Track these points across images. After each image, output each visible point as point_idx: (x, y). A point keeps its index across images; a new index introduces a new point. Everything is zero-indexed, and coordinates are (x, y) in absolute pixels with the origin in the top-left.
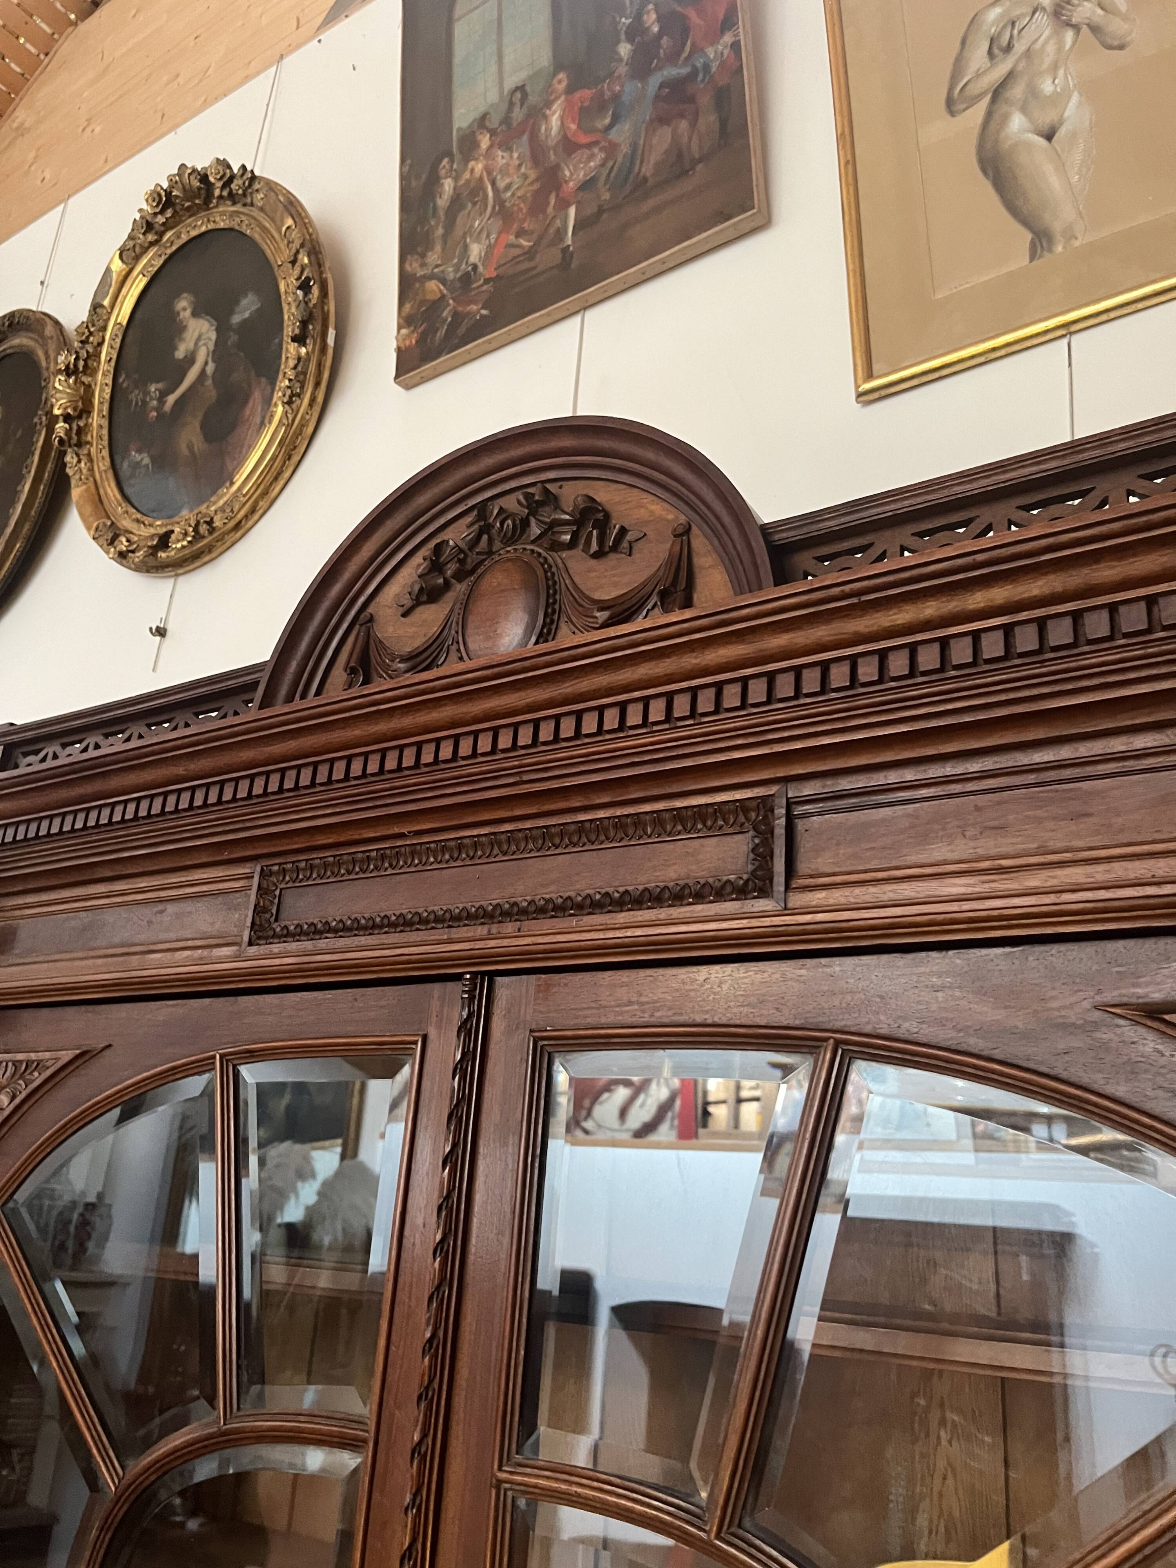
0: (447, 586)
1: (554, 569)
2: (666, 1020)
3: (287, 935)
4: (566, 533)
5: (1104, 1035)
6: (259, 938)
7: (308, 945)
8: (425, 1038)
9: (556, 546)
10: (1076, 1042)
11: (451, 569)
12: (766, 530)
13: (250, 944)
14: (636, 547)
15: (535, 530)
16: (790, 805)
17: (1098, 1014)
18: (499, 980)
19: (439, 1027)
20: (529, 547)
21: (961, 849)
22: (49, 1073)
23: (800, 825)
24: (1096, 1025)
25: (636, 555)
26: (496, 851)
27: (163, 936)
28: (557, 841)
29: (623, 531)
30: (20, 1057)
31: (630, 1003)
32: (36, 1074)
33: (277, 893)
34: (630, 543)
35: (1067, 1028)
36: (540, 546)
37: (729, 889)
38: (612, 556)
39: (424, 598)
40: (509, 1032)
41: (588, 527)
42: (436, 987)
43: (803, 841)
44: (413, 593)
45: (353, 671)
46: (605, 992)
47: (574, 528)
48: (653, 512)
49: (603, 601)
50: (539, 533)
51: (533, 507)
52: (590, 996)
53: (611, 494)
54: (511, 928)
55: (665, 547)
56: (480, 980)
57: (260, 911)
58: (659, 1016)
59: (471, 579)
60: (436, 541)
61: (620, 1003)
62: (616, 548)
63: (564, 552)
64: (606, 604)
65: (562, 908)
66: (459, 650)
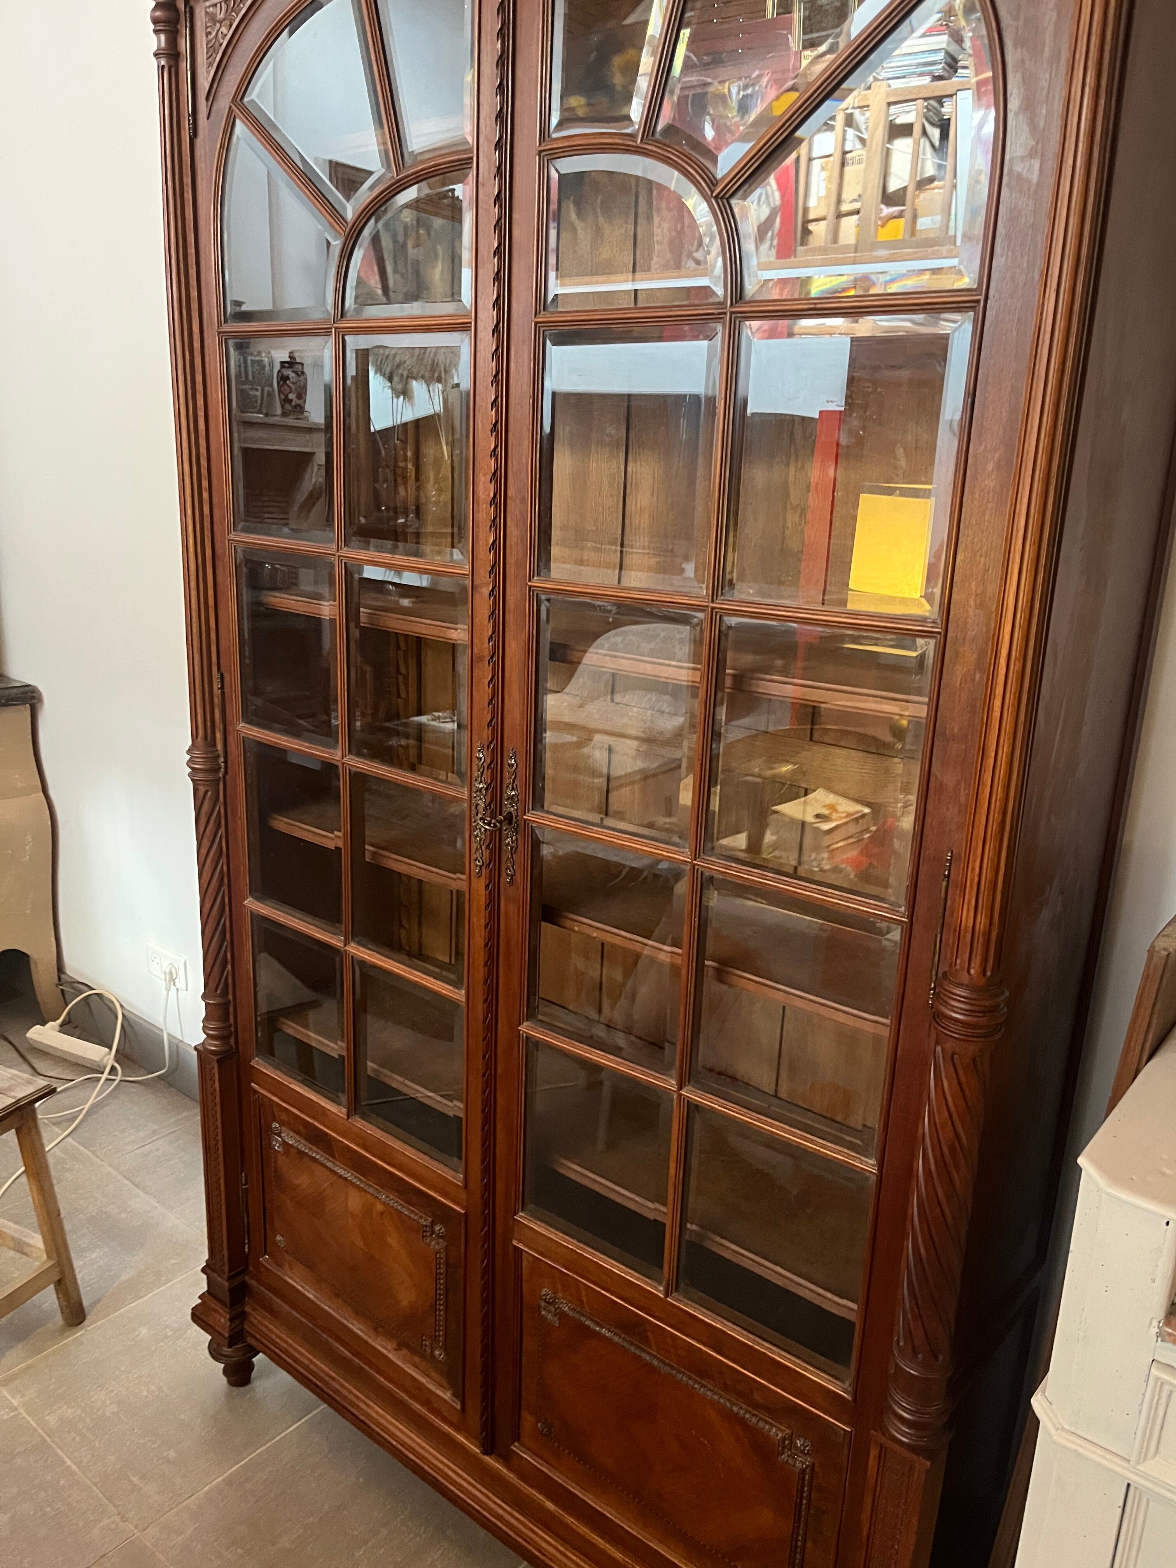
32: (241, 5)
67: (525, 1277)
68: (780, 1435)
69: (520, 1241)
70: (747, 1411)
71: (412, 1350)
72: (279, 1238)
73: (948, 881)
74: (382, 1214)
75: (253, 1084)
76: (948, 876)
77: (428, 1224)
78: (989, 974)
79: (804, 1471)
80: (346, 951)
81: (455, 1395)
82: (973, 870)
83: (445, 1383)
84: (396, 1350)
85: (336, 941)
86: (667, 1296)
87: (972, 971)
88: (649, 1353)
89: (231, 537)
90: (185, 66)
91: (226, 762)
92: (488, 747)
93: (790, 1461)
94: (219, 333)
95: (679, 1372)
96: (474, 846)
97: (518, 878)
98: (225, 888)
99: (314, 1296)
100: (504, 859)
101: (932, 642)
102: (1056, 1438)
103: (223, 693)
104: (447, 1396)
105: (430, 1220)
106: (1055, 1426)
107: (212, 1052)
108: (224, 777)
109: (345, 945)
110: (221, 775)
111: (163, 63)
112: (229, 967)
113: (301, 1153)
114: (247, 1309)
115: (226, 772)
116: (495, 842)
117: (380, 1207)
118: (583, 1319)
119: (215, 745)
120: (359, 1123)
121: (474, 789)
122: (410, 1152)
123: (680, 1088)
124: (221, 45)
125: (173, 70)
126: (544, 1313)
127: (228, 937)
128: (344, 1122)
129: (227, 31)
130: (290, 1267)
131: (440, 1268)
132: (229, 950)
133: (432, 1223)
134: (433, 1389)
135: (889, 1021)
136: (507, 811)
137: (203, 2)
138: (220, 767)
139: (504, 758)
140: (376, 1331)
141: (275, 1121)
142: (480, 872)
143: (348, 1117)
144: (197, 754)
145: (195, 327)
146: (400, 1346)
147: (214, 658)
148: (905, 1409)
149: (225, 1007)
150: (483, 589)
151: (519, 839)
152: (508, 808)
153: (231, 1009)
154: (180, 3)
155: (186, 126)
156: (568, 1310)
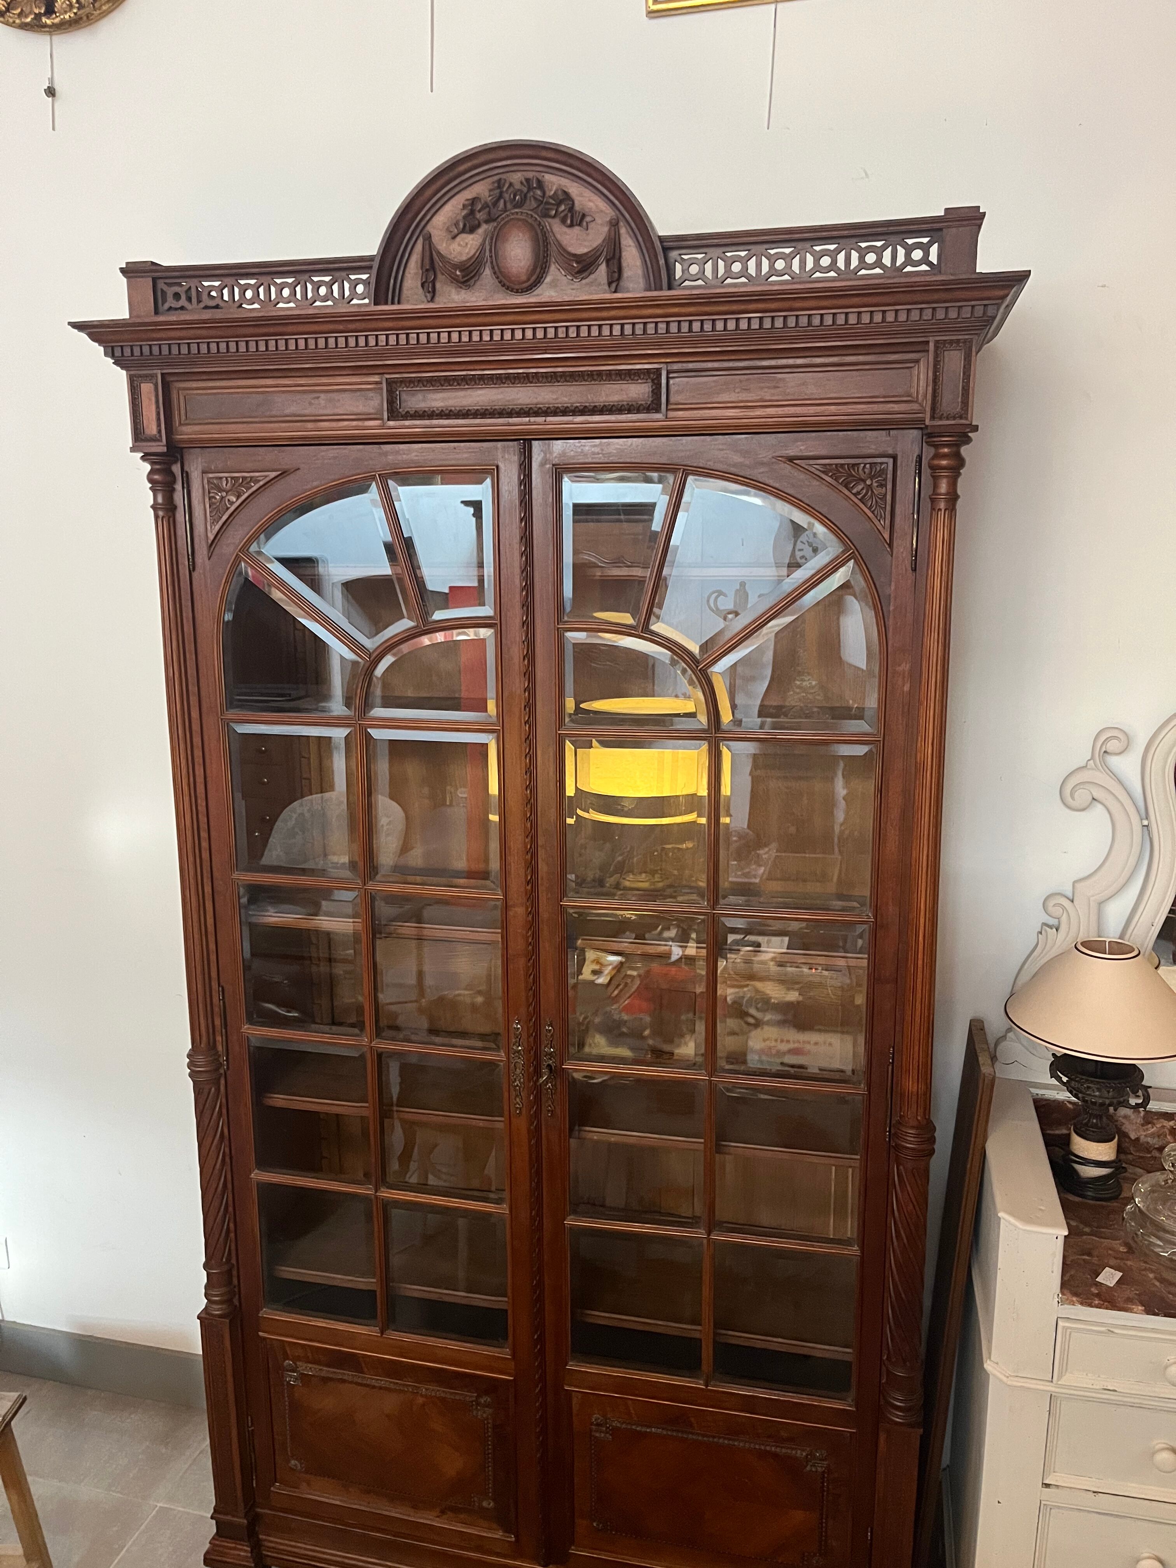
0: (479, 226)
1: (545, 229)
2: (614, 461)
3: (408, 416)
4: (552, 209)
5: (776, 467)
6: (393, 417)
7: (427, 422)
8: (497, 467)
9: (546, 215)
10: (765, 469)
11: (481, 216)
12: (661, 239)
13: (388, 420)
14: (591, 225)
15: (531, 204)
16: (668, 372)
17: (774, 460)
18: (533, 442)
19: (505, 461)
20: (530, 212)
21: (733, 397)
22: (261, 483)
23: (671, 382)
24: (773, 463)
25: (589, 230)
27: (321, 412)
28: (559, 379)
29: (584, 216)
30: (236, 475)
31: (598, 454)
32: (252, 484)
33: (398, 393)
34: (587, 223)
35: (762, 464)
36: (535, 213)
37: (642, 408)
38: (578, 228)
39: (466, 230)
40: (542, 465)
41: (563, 207)
42: (500, 444)
43: (673, 389)
44: (456, 224)
45: (427, 270)
46: (587, 448)
47: (556, 207)
48: (597, 206)
49: (575, 255)
50: (535, 206)
51: (530, 189)
52: (580, 450)
53: (574, 189)
54: (540, 419)
55: (606, 229)
56: (525, 442)
57: (391, 402)
58: (611, 459)
59: (495, 224)
60: (468, 194)
61: (594, 453)
62: (580, 225)
63: (550, 220)
64: (578, 258)
65: (565, 412)
66: (493, 268)
67: (575, 1412)
68: (804, 1454)
69: (570, 1385)
70: (777, 1447)
71: (455, 1510)
72: (293, 1462)
73: (893, 1066)
74: (423, 1405)
75: (261, 1334)
76: (893, 1063)
77: (474, 1399)
79: (824, 1472)
80: (376, 1197)
81: (506, 1531)
83: (495, 1526)
84: (438, 1517)
85: (365, 1190)
86: (707, 1386)
88: (692, 1434)
89: (234, 876)
90: (181, 516)
91: (227, 1060)
92: (528, 1020)
93: (814, 1469)
94: (222, 719)
95: (720, 1438)
96: (513, 1093)
97: (558, 1111)
98: (228, 1167)
99: (341, 1501)
100: (544, 1099)
101: (867, 926)
102: (1009, 1383)
103: (224, 1004)
104: (499, 1535)
105: (475, 1395)
106: (1005, 1376)
107: (220, 1316)
108: (225, 1073)
109: (376, 1192)
110: (222, 1071)
111: (161, 513)
112: (232, 1235)
113: (325, 1380)
114: (263, 1537)
115: (228, 1068)
117: (421, 1400)
118: (634, 1427)
119: (215, 1047)
120: (394, 1335)
121: (511, 1051)
122: (453, 1345)
123: (709, 1235)
124: (228, 509)
125: (171, 519)
126: (597, 1435)
127: (231, 1209)
128: (376, 1339)
129: (234, 500)
130: (309, 1484)
131: (488, 1432)
132: (232, 1220)
133: (477, 1397)
134: (485, 1534)
135: (858, 1157)
136: (546, 1064)
137: (204, 472)
138: (221, 1065)
139: (542, 1027)
140: (415, 1507)
141: (288, 1359)
142: (520, 1112)
143: (382, 1333)
144: (200, 1059)
145: (195, 714)
146: (443, 1512)
147: (214, 974)
148: (901, 1401)
149: (229, 1272)
150: (516, 909)
151: (558, 1083)
152: (546, 1061)
153: (235, 1273)
154: (176, 469)
155: (184, 562)
156: (618, 1425)
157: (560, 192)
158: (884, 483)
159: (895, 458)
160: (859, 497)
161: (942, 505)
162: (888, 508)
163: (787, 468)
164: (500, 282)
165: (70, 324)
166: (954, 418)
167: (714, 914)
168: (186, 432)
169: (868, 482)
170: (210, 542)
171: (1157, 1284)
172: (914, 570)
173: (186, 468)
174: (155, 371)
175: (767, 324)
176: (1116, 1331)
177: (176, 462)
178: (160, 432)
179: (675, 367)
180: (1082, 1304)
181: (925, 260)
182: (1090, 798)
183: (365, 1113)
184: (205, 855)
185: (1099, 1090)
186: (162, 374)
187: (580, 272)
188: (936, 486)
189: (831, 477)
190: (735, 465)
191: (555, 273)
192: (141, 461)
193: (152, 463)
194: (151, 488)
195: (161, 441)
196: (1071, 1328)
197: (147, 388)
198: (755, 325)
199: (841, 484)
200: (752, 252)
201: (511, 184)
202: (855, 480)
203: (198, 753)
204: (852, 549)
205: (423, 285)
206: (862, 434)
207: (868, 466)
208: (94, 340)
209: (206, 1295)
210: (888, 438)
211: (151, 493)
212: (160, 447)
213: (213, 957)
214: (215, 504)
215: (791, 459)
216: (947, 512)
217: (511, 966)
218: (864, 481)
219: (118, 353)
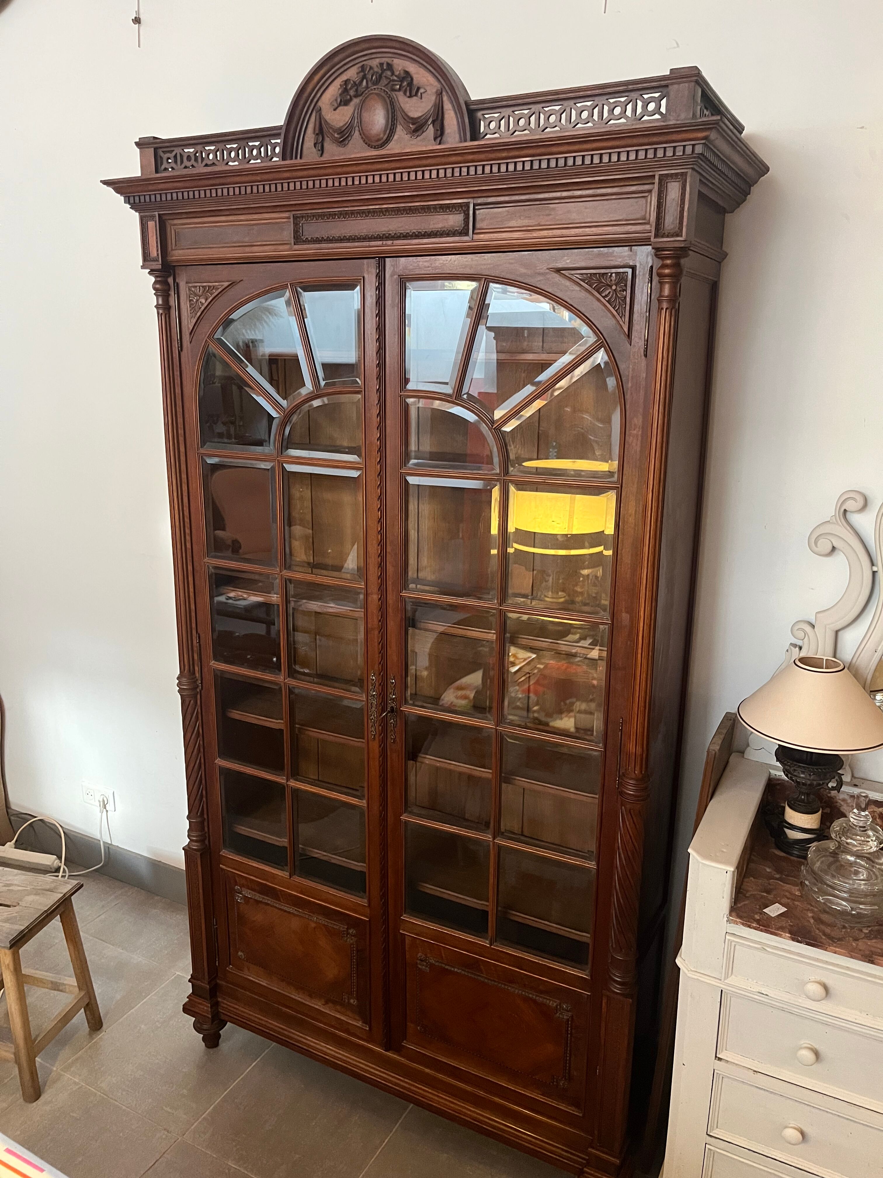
0: (351, 100)
1: (393, 100)
2: (439, 272)
3: (307, 241)
4: (397, 85)
5: (548, 276)
6: (297, 242)
7: (317, 246)
8: (364, 277)
9: (393, 90)
10: (541, 278)
11: (352, 93)
12: (468, 103)
13: (295, 244)
14: (423, 95)
15: (384, 81)
16: (474, 205)
17: (547, 271)
18: (387, 259)
19: (368, 273)
20: (383, 88)
21: (518, 223)
22: (219, 290)
23: (477, 212)
24: (547, 273)
25: (423, 99)
26: (381, 215)
27: (254, 239)
28: (402, 212)
29: (418, 89)
30: (205, 284)
31: (429, 267)
32: (214, 291)
33: (301, 225)
34: (421, 94)
35: (540, 274)
36: (387, 88)
37: (456, 233)
38: (415, 98)
39: (343, 103)
40: (392, 276)
41: (405, 83)
42: (365, 261)
43: (478, 217)
44: (336, 100)
45: (317, 134)
46: (421, 263)
47: (400, 83)
48: (428, 80)
49: (412, 118)
50: (386, 83)
51: (383, 70)
52: (416, 265)
53: (413, 68)
54: (389, 242)
55: (434, 98)
56: (381, 259)
57: (296, 232)
58: (437, 271)
59: (361, 98)
60: (344, 77)
61: (425, 267)
62: (416, 95)
63: (397, 93)
64: (414, 121)
65: (406, 236)
66: (359, 131)
67: (407, 949)
68: (555, 1004)
69: (404, 930)
70: (537, 996)
71: (335, 1003)
72: (240, 953)
73: (621, 732)
74: (315, 928)
75: (221, 866)
76: (622, 730)
77: (345, 929)
78: (643, 772)
79: (568, 1020)
80: (287, 785)
81: (363, 1022)
82: (633, 727)
83: (357, 1017)
84: (324, 1005)
85: (281, 780)
86: (491, 945)
87: (636, 772)
88: (482, 977)
89: (205, 560)
90: (174, 313)
91: (201, 683)
92: (380, 674)
93: (561, 1016)
94: (198, 453)
95: (499, 983)
96: (370, 724)
97: (398, 740)
98: (201, 754)
99: (267, 984)
100: (389, 731)
101: (606, 626)
102: (689, 975)
103: (200, 645)
104: (359, 1024)
105: (346, 927)
106: (687, 969)
107: (195, 850)
108: (200, 691)
109: (287, 782)
110: (198, 690)
111: (161, 311)
112: (204, 799)
113: (257, 902)
114: (219, 999)
115: (202, 688)
116: (384, 724)
117: (313, 925)
118: (443, 965)
119: (194, 673)
120: (297, 879)
121: (370, 695)
122: (332, 891)
123: (494, 839)
124: (200, 308)
125: (167, 316)
126: (420, 966)
127: (203, 782)
128: (287, 880)
129: (204, 302)
130: (249, 970)
131: (353, 953)
132: (204, 788)
133: (347, 929)
134: (351, 1022)
135: (597, 796)
136: (390, 706)
137: (187, 283)
138: (198, 686)
139: (388, 680)
140: (310, 996)
141: (237, 885)
142: (374, 736)
143: (290, 877)
144: (184, 680)
145: (182, 449)
146: (326, 1003)
147: (194, 625)
148: (618, 977)
149: (202, 823)
150: (373, 596)
151: (398, 720)
152: (391, 704)
153: (206, 824)
154: (170, 280)
155: (176, 345)
156: (434, 962)
157: (402, 72)
158: (624, 288)
159: (634, 268)
160: (607, 299)
161: (665, 305)
162: (628, 308)
163: (557, 277)
164: (364, 141)
165: (101, 181)
166: (672, 236)
167: (501, 609)
168: (177, 254)
169: (614, 287)
170: (190, 331)
171: (812, 921)
172: (646, 356)
173: (177, 281)
174: (155, 213)
175: (536, 166)
176: (768, 949)
177: (170, 276)
178: (158, 255)
179: (480, 201)
180: (743, 924)
181: (657, 110)
182: (830, 548)
183: (282, 727)
184: (189, 545)
185: (803, 773)
186: (159, 214)
187: (415, 131)
188: (661, 290)
189: (586, 283)
190: (521, 275)
191: (400, 132)
192: (148, 275)
193: (156, 277)
194: (155, 294)
195: (158, 261)
196: (734, 941)
197: (151, 225)
198: (527, 167)
199: (594, 289)
200: (533, 110)
201: (371, 68)
202: (604, 286)
203: (184, 476)
204: (601, 339)
205: (315, 145)
206: (611, 250)
207: (614, 275)
208: (118, 193)
209: (189, 836)
210: (631, 253)
211: (155, 297)
212: (158, 266)
213: (193, 614)
214: (193, 304)
215: (558, 271)
216: (668, 311)
217: (369, 636)
218: (611, 287)
219: (132, 201)
